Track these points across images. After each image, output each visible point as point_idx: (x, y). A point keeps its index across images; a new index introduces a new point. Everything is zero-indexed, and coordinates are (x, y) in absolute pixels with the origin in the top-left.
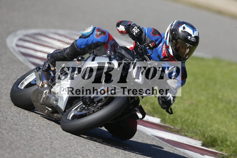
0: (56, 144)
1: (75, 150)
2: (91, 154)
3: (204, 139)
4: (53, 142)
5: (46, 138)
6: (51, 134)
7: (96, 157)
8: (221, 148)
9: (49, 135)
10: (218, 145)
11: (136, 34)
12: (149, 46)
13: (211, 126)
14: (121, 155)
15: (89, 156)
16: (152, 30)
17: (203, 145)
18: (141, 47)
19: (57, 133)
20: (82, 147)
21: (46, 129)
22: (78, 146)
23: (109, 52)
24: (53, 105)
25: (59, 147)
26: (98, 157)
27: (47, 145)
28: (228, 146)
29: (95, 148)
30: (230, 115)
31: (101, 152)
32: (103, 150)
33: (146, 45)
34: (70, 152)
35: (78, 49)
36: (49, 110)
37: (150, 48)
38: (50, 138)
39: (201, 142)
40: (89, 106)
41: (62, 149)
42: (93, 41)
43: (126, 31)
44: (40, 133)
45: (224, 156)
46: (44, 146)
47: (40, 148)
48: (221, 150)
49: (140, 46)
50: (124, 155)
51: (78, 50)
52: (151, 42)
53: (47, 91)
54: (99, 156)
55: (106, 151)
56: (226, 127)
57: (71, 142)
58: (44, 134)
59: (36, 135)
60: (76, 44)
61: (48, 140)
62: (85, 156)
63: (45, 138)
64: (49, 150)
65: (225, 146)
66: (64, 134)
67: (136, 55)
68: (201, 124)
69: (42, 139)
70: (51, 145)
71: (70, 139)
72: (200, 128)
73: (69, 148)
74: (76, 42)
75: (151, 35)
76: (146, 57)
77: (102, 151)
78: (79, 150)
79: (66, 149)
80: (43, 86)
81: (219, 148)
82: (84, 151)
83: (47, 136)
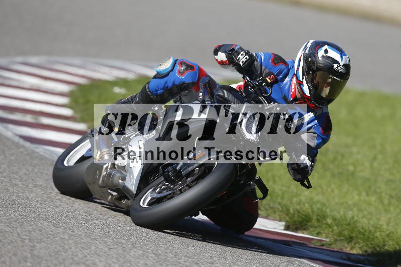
0: (40, 248)
1: (73, 257)
2: (100, 260)
3: (287, 218)
4: (34, 246)
5: (23, 240)
6: (30, 233)
7: (110, 264)
8: (317, 230)
9: (28, 236)
10: (311, 227)
11: (244, 63)
12: (266, 81)
13: (297, 195)
14: (152, 257)
15: (98, 263)
16: (272, 57)
17: (287, 228)
18: (253, 84)
19: (40, 230)
20: (86, 251)
21: (21, 226)
22: (78, 250)
23: (201, 94)
24: (119, 187)
25: (45, 254)
26: (113, 265)
27: (26, 251)
28: (330, 226)
29: (106, 249)
30: (328, 174)
31: (118, 256)
32: (121, 252)
34: (64, 260)
35: (152, 97)
36: (113, 195)
37: (268, 84)
38: (30, 240)
39: (283, 223)
41: (51, 256)
42: (175, 82)
43: (228, 60)
44: (11, 232)
45: (324, 243)
46: (20, 254)
47: (13, 258)
48: (318, 234)
49: (251, 82)
50: (156, 258)
51: (154, 98)
52: (269, 74)
53: (108, 166)
54: (114, 262)
55: (126, 253)
56: (323, 194)
57: (64, 243)
58: (18, 234)
59: (6, 237)
60: (149, 88)
61: (26, 243)
62: (91, 265)
63: (20, 241)
64: (29, 260)
65: (324, 226)
66: (52, 231)
67: (245, 97)
68: (280, 193)
69: (16, 244)
70: (31, 252)
71: (62, 239)
72: (279, 200)
73: (63, 253)
74: (149, 85)
75: (271, 64)
76: (261, 98)
77: (118, 254)
78: (80, 256)
79: (57, 256)
81: (314, 231)
82: (88, 256)
83: (24, 237)
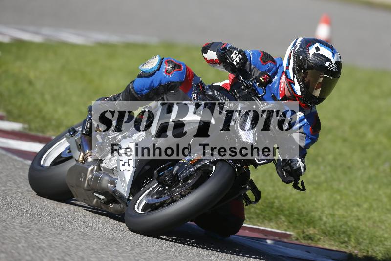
11: (238, 63)
12: (260, 81)
16: (261, 55)
18: (246, 84)
24: (108, 191)
33: (253, 79)
35: (136, 96)
36: (100, 199)
37: (261, 85)
40: (170, 187)
42: (162, 82)
49: (245, 82)
51: (138, 98)
53: (94, 168)
60: (133, 88)
67: (238, 97)
74: (133, 85)
75: (260, 63)
76: (256, 99)
80: (85, 159)
